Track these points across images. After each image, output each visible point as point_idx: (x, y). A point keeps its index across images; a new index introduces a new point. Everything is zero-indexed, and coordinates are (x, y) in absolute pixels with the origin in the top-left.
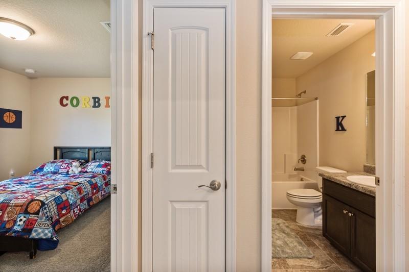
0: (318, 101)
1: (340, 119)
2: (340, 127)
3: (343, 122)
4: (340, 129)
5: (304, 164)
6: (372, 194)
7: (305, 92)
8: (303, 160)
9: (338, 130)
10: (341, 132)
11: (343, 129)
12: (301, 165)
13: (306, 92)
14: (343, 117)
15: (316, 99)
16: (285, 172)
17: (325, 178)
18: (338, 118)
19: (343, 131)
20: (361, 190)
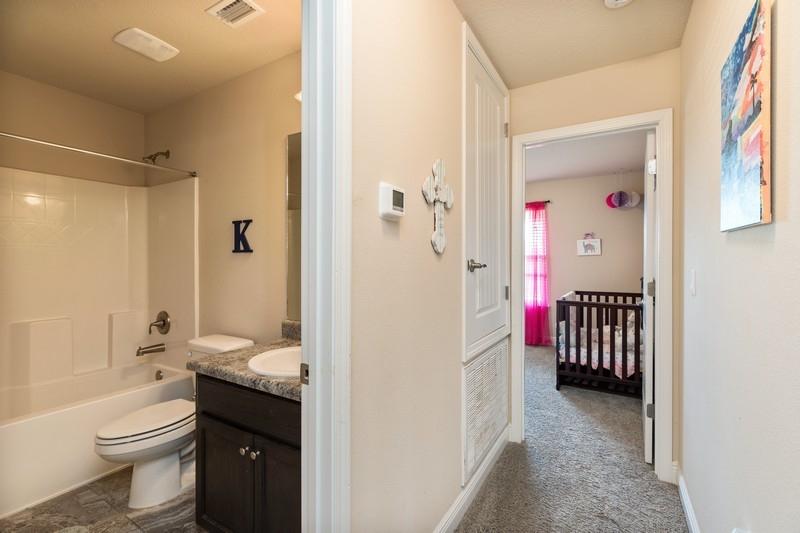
0: (196, 180)
1: (242, 226)
2: (241, 244)
3: (246, 234)
4: (242, 248)
5: (166, 333)
6: (294, 398)
7: (167, 154)
8: (163, 323)
9: (237, 250)
10: (243, 254)
11: (248, 250)
12: (157, 337)
13: (171, 155)
14: (248, 222)
15: (193, 175)
16: (110, 364)
17: (202, 372)
18: (237, 224)
19: (248, 254)
20: (274, 392)
